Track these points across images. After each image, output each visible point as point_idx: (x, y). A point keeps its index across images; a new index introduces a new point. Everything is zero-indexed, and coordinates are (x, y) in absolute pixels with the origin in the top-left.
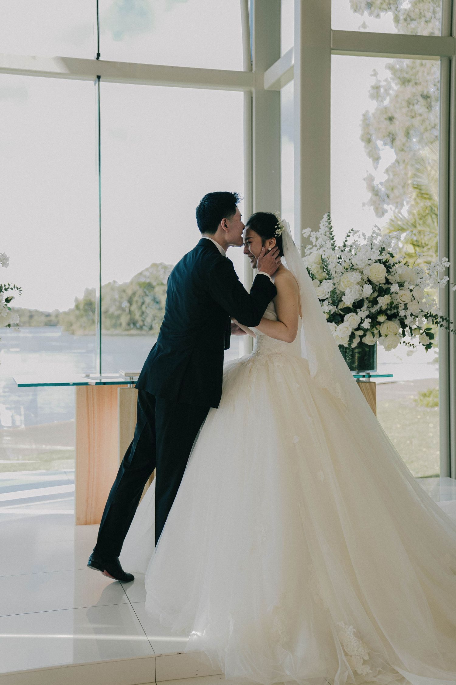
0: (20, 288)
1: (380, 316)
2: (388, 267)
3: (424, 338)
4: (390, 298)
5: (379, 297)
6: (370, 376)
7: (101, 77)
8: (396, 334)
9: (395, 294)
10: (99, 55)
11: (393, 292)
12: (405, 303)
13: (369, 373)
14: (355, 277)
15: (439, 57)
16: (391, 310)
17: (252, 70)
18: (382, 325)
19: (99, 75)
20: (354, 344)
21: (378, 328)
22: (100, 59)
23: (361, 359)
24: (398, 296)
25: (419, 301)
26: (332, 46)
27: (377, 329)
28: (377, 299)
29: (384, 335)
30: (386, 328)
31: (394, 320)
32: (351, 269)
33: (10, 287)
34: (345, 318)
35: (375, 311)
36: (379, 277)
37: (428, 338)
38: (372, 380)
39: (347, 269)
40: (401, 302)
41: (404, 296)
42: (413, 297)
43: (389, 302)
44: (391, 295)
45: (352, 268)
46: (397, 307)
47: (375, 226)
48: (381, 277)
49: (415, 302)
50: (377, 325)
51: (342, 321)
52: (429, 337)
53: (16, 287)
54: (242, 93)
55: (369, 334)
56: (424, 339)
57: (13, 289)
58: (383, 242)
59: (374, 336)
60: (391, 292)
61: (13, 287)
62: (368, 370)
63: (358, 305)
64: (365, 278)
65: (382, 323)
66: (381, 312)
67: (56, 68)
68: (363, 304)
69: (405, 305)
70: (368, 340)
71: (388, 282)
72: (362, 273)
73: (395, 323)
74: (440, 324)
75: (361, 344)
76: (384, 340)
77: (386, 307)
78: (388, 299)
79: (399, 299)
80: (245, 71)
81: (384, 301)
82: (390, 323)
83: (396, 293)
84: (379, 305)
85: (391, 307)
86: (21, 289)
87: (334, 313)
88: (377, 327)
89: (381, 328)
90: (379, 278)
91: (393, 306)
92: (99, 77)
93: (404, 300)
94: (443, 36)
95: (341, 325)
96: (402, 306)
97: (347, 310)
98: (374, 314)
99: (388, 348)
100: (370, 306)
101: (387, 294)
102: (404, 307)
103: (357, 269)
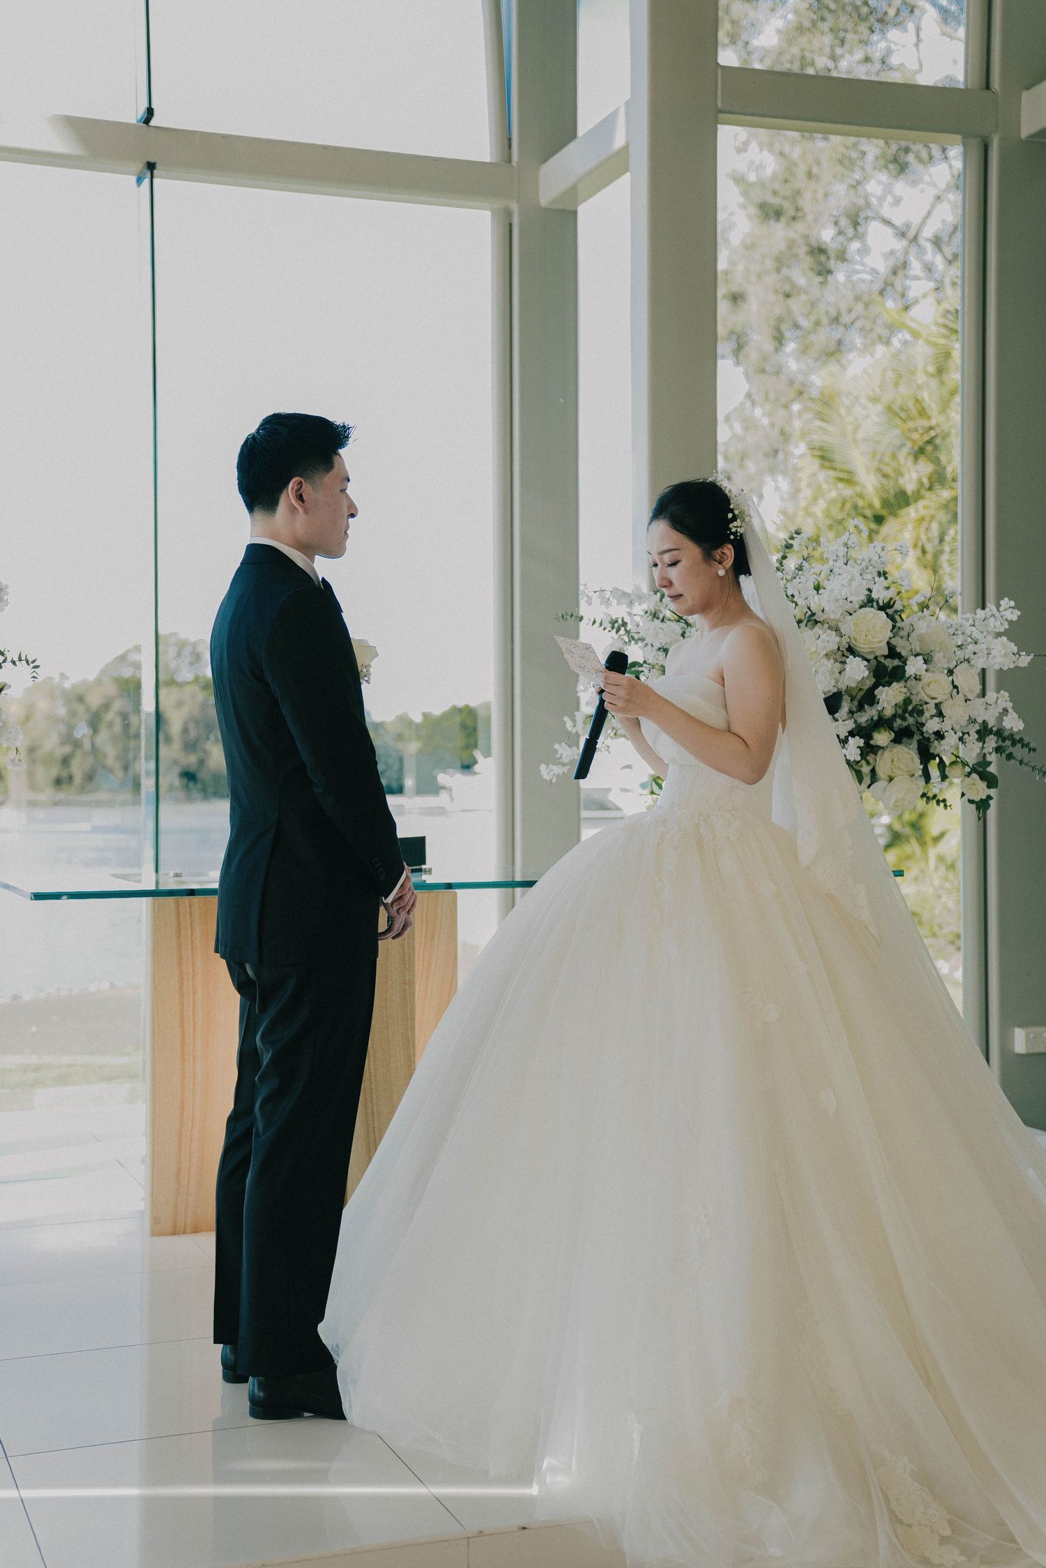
0: (33, 662)
1: (879, 733)
2: (895, 618)
3: (975, 784)
4: (905, 690)
5: (881, 688)
7: (158, 166)
8: (913, 775)
9: (914, 682)
10: (150, 112)
11: (910, 677)
12: (937, 701)
14: (820, 640)
15: (959, 137)
16: (904, 719)
17: (510, 160)
18: (880, 753)
19: (152, 161)
21: (871, 761)
22: (152, 123)
24: (920, 684)
25: (969, 697)
26: (719, 104)
27: (868, 763)
28: (876, 692)
29: (887, 778)
30: (889, 760)
31: (907, 743)
32: (808, 621)
33: (9, 660)
35: (868, 720)
36: (875, 640)
37: (983, 785)
40: (928, 699)
41: (933, 686)
42: (955, 687)
43: (900, 699)
44: (906, 681)
45: (813, 620)
46: (918, 712)
48: (880, 642)
49: (959, 699)
50: (869, 754)
52: (986, 783)
53: (23, 658)
54: (488, 213)
56: (974, 787)
57: (18, 663)
58: (870, 561)
60: (907, 675)
61: (16, 659)
64: (844, 643)
65: (883, 748)
66: (881, 723)
67: (56, 143)
68: (840, 703)
69: (937, 706)
71: (893, 653)
72: (837, 630)
73: (910, 749)
74: (1007, 752)
76: (884, 790)
77: (894, 712)
78: (900, 692)
79: (922, 691)
80: (494, 161)
81: (889, 697)
82: (899, 749)
83: (917, 678)
84: (878, 707)
85: (905, 711)
86: (35, 664)
88: (868, 758)
89: (878, 760)
90: (873, 643)
91: (909, 708)
92: (151, 166)
93: (934, 695)
94: (969, 87)
96: (930, 710)
98: (864, 727)
100: (854, 709)
101: (898, 681)
102: (934, 712)
103: (823, 621)
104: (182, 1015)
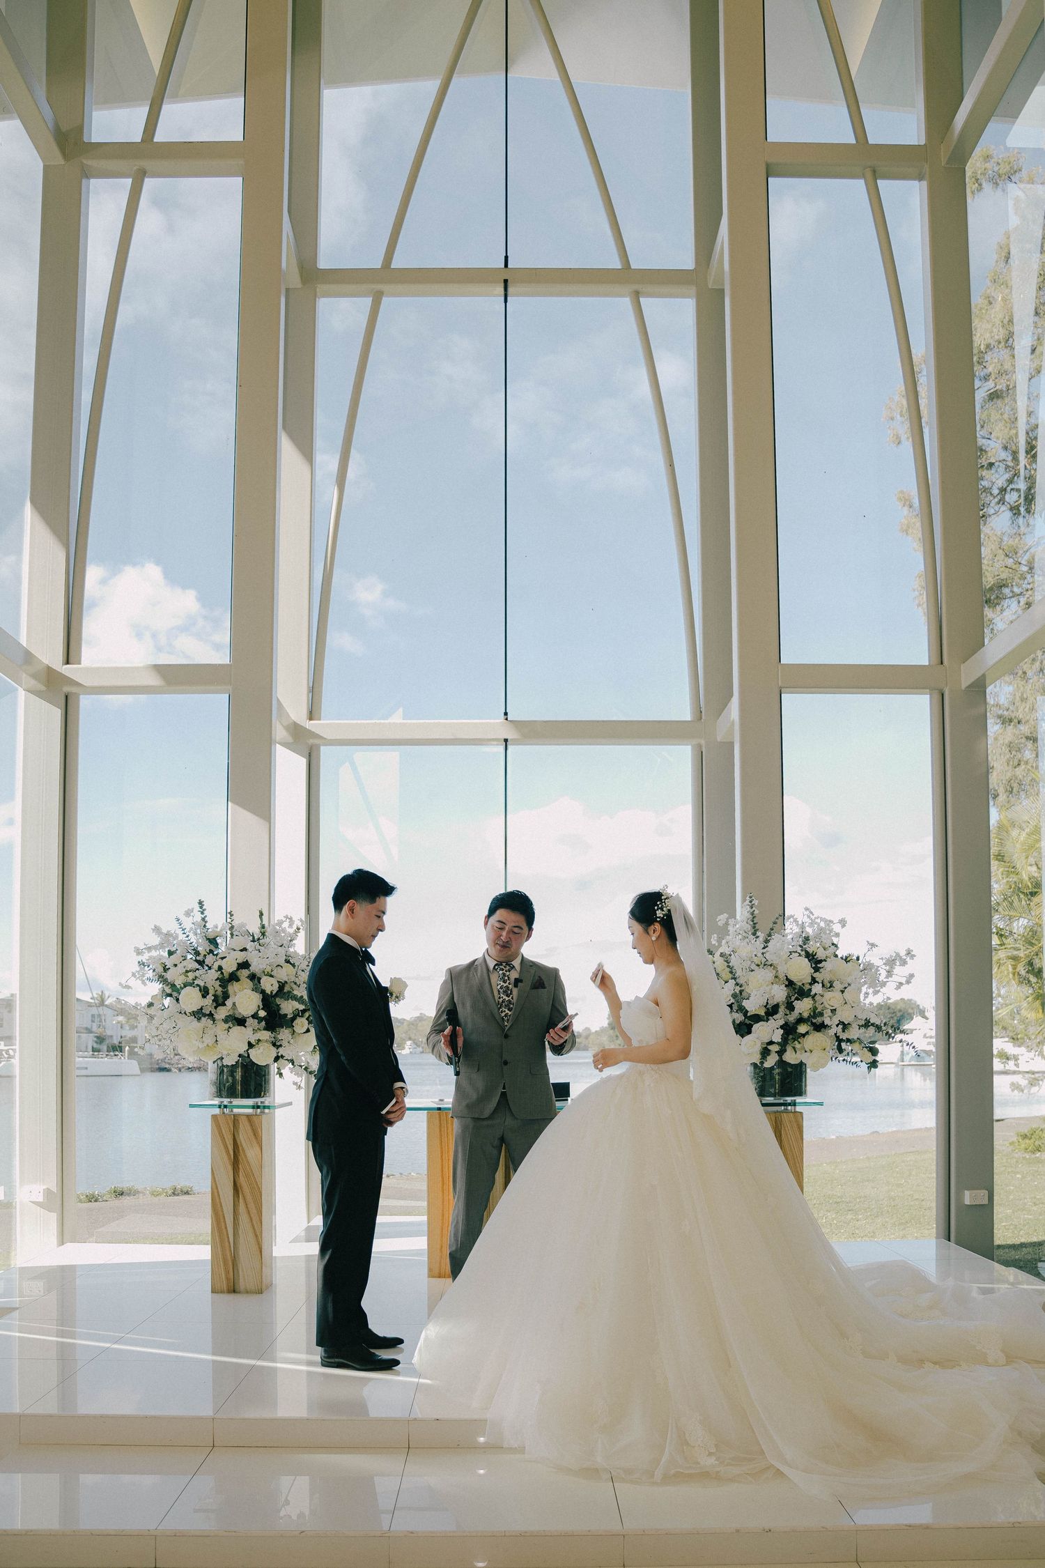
1: (800, 1026)
2: (815, 963)
4: (812, 1002)
5: (797, 1002)
6: (797, 1104)
8: (825, 1050)
9: (820, 997)
10: (505, 714)
11: (816, 994)
12: (834, 1008)
13: (795, 1100)
14: (767, 974)
16: (815, 1018)
17: (701, 718)
18: (806, 1037)
20: (771, 1061)
21: (802, 1042)
23: (782, 1082)
24: (822, 1000)
25: (853, 1005)
27: (799, 1043)
28: (795, 1004)
29: (813, 1051)
30: (811, 1041)
31: (823, 1032)
32: (764, 965)
34: (753, 1029)
35: (793, 1019)
36: (801, 974)
37: (870, 1054)
38: (798, 1109)
39: (758, 965)
40: (828, 1006)
41: (831, 999)
42: (845, 1000)
43: (810, 1007)
44: (813, 998)
46: (821, 1014)
48: (804, 975)
49: (846, 1007)
50: (799, 1037)
51: (749, 1032)
52: (873, 1054)
54: (689, 747)
55: (789, 1049)
56: (866, 1056)
59: (796, 1052)
60: (813, 993)
62: (795, 1095)
63: (772, 1011)
64: (782, 976)
66: (801, 1020)
68: (777, 1010)
70: (790, 1057)
71: (814, 981)
72: (778, 970)
73: (825, 1035)
75: (782, 1063)
76: (808, 1057)
77: (808, 1014)
78: (809, 1003)
79: (824, 1003)
80: (693, 720)
81: (803, 1007)
82: (817, 1035)
83: (821, 995)
84: (796, 1012)
85: (814, 1012)
87: (741, 1022)
88: (798, 1039)
89: (805, 1041)
90: (801, 976)
91: (816, 1013)
92: (508, 741)
93: (831, 1005)
95: (748, 1038)
96: (827, 1013)
97: (757, 1018)
98: (791, 1023)
99: (816, 1069)
100: (788, 1013)
101: (807, 997)
102: (830, 1014)
103: (771, 965)
104: (442, 1171)
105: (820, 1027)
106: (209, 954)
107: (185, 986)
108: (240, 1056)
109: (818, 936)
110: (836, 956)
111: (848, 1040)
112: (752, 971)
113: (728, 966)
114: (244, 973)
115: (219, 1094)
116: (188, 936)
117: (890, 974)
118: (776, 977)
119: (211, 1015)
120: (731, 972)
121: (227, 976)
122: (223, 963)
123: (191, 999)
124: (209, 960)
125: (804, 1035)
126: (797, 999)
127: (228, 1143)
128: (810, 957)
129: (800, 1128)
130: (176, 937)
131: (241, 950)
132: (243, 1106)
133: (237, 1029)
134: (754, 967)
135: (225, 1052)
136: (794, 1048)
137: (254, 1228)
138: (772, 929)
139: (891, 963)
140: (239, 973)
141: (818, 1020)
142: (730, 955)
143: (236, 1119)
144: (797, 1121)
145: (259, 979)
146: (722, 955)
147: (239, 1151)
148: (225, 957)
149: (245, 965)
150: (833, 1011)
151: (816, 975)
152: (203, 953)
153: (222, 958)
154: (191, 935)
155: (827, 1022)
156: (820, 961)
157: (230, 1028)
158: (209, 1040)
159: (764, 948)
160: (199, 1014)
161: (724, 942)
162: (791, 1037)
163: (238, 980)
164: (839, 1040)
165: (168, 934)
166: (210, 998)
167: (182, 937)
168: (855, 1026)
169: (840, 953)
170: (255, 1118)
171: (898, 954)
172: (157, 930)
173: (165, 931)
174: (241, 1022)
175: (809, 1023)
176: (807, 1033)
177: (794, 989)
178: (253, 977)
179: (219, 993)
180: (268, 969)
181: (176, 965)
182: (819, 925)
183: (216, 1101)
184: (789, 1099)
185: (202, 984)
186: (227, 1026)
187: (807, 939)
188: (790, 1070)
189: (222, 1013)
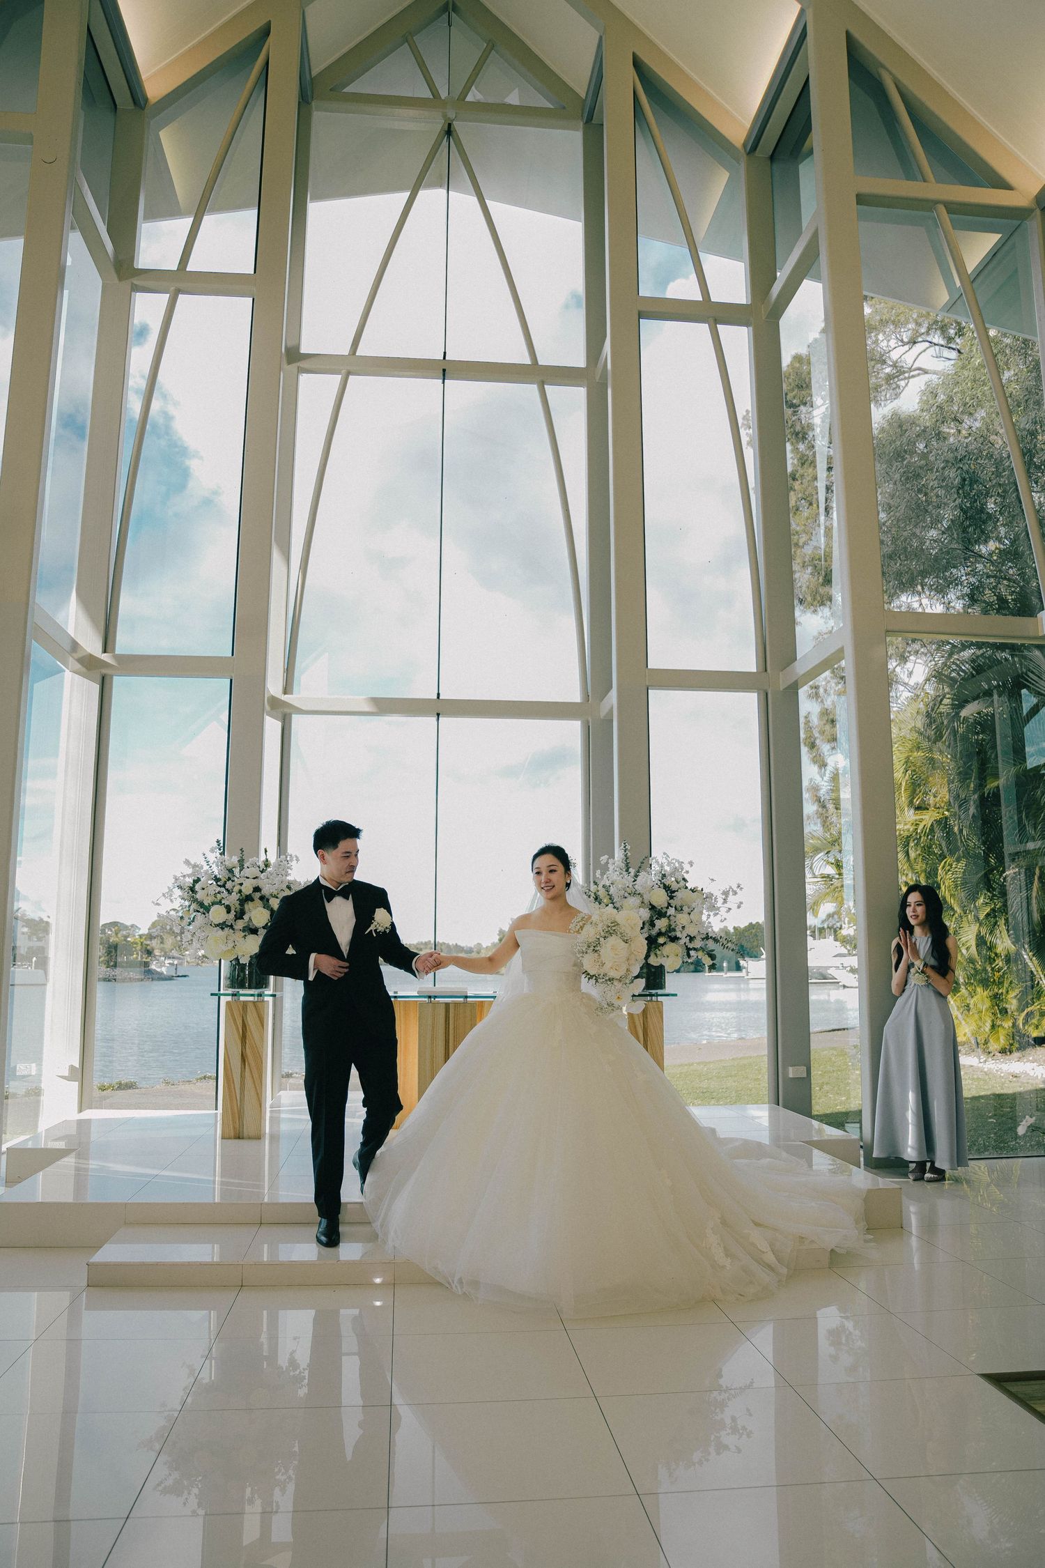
1: (661, 938)
2: (671, 892)
3: (706, 959)
4: (669, 921)
6: (657, 995)
7: (441, 714)
8: (677, 955)
9: (673, 917)
10: (438, 694)
11: (670, 915)
13: (659, 992)
14: (636, 900)
15: (755, 691)
16: (670, 932)
17: (588, 701)
19: (439, 712)
22: (439, 698)
23: (648, 979)
24: (676, 919)
25: (697, 924)
26: (650, 682)
27: (659, 950)
28: (655, 922)
29: (666, 956)
30: (668, 949)
31: (677, 942)
35: (656, 933)
37: (710, 959)
38: (660, 998)
39: (630, 894)
40: (679, 924)
41: (682, 919)
42: (691, 920)
44: (669, 918)
45: (634, 894)
46: (674, 930)
47: (664, 854)
49: (692, 925)
50: (660, 946)
54: (579, 723)
55: (653, 955)
59: (657, 957)
60: (668, 914)
62: (657, 989)
64: (646, 902)
66: (660, 934)
68: (644, 926)
70: (653, 961)
71: (669, 905)
75: (647, 965)
76: (666, 961)
78: (667, 922)
79: (677, 922)
80: (582, 702)
81: (661, 924)
82: (672, 944)
83: (675, 916)
84: (657, 928)
85: (670, 928)
88: (659, 948)
90: (659, 902)
91: (670, 929)
92: (438, 715)
93: (682, 923)
94: (758, 672)
96: (679, 928)
98: (656, 935)
99: (671, 970)
100: (651, 929)
101: (664, 917)
102: (681, 929)
103: (639, 894)
105: (674, 939)
106: (228, 880)
107: (212, 905)
108: (251, 957)
109: (672, 874)
110: (686, 888)
111: (695, 949)
112: (626, 898)
113: (608, 895)
114: (258, 895)
115: (232, 986)
116: (210, 867)
117: (725, 901)
118: (642, 902)
119: (231, 927)
120: (610, 899)
121: (244, 896)
122: (242, 888)
123: (218, 914)
124: (229, 885)
125: (663, 945)
126: (657, 919)
127: (238, 1023)
128: (667, 888)
129: (661, 1013)
130: (202, 867)
131: (254, 878)
132: (247, 995)
133: (251, 937)
134: (626, 895)
135: (240, 955)
136: (656, 954)
137: (256, 1088)
138: (640, 867)
139: (726, 893)
140: (253, 895)
141: (672, 934)
142: (610, 886)
143: (245, 1003)
144: (658, 1008)
145: (268, 900)
146: (604, 886)
147: (246, 1029)
148: (242, 884)
149: (257, 889)
150: (683, 927)
151: (671, 901)
152: (223, 880)
153: (241, 884)
154: (214, 866)
155: (679, 934)
156: (674, 892)
157: (245, 936)
158: (231, 945)
159: (634, 881)
160: (222, 926)
161: (605, 876)
162: (653, 946)
163: (252, 900)
164: (688, 949)
165: (195, 866)
166: (233, 913)
167: (206, 867)
168: (698, 938)
169: (690, 885)
170: (259, 1004)
171: (731, 887)
172: (187, 862)
173: (193, 863)
174: (254, 931)
175: (666, 936)
176: (665, 943)
177: (656, 911)
178: (262, 898)
179: (238, 910)
180: (275, 893)
181: (203, 889)
182: (674, 865)
183: (230, 991)
184: (654, 992)
185: (227, 903)
186: (243, 934)
187: (664, 876)
188: (653, 970)
189: (240, 924)
